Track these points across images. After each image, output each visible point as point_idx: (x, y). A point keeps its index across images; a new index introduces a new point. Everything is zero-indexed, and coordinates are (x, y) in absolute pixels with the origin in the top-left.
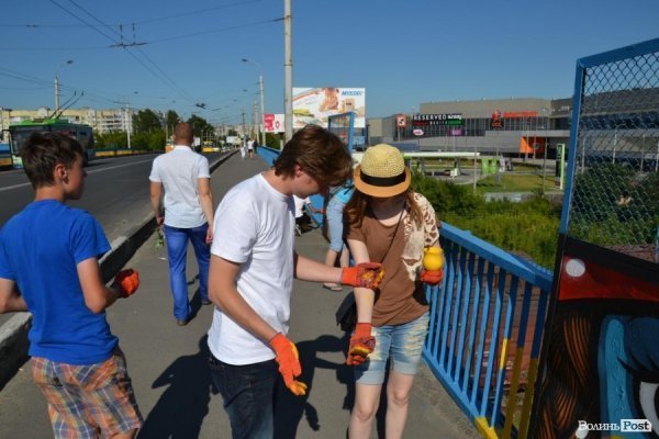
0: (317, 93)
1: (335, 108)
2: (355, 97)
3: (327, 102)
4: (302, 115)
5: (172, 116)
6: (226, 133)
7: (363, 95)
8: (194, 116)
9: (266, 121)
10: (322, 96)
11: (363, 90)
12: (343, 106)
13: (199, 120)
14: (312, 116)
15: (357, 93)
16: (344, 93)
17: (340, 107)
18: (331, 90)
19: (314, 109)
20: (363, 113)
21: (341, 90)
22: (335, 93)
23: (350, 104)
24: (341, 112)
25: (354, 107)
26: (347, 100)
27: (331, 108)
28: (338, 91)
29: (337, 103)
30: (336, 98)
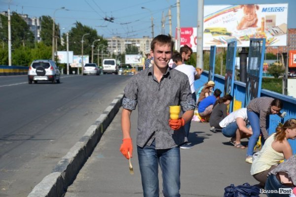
0: (235, 11)
1: (254, 25)
2: (277, 14)
3: (245, 20)
4: (218, 33)
5: (47, 23)
6: (123, 50)
7: (286, 11)
8: (79, 25)
9: (182, 36)
10: (241, 13)
11: (286, 5)
12: (263, 23)
13: (87, 30)
14: (229, 34)
15: (280, 10)
16: (264, 10)
17: (259, 24)
18: (250, 6)
19: (232, 27)
20: (285, 30)
21: (261, 6)
22: (255, 10)
23: (271, 21)
24: (260, 30)
25: (274, 24)
26: (267, 17)
27: (249, 26)
28: (258, 8)
29: (257, 21)
30: (256, 15)
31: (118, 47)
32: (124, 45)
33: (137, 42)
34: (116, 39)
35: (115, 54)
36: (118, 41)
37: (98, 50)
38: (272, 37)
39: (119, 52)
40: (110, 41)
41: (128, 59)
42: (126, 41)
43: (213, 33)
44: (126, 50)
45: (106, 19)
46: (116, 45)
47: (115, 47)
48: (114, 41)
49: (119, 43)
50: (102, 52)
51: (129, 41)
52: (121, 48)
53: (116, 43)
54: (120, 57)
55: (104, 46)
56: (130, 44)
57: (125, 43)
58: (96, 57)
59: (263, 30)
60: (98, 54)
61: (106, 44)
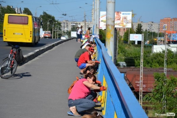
2: (128, 16)
6: (70, 29)
11: (131, 13)
12: (123, 19)
15: (129, 14)
16: (123, 14)
17: (121, 19)
18: (118, 12)
20: (131, 22)
21: (122, 13)
22: (120, 14)
23: (125, 18)
24: (121, 21)
25: (127, 19)
26: (124, 16)
27: (118, 20)
28: (121, 13)
29: (120, 18)
30: (120, 16)
31: (67, 27)
32: (70, 26)
33: (78, 24)
34: (65, 22)
35: (65, 31)
36: (67, 23)
37: (56, 28)
38: (126, 24)
39: (67, 30)
40: (62, 23)
41: (73, 34)
42: (72, 23)
43: (104, 22)
44: (72, 29)
45: (63, 15)
46: (66, 26)
47: (65, 27)
48: (64, 23)
49: (67, 24)
50: (58, 29)
51: (74, 23)
52: (69, 27)
53: (66, 24)
54: (68, 33)
55: (59, 26)
56: (74, 25)
57: (71, 25)
58: (54, 32)
59: (123, 21)
60: (56, 31)
61: (60, 25)
